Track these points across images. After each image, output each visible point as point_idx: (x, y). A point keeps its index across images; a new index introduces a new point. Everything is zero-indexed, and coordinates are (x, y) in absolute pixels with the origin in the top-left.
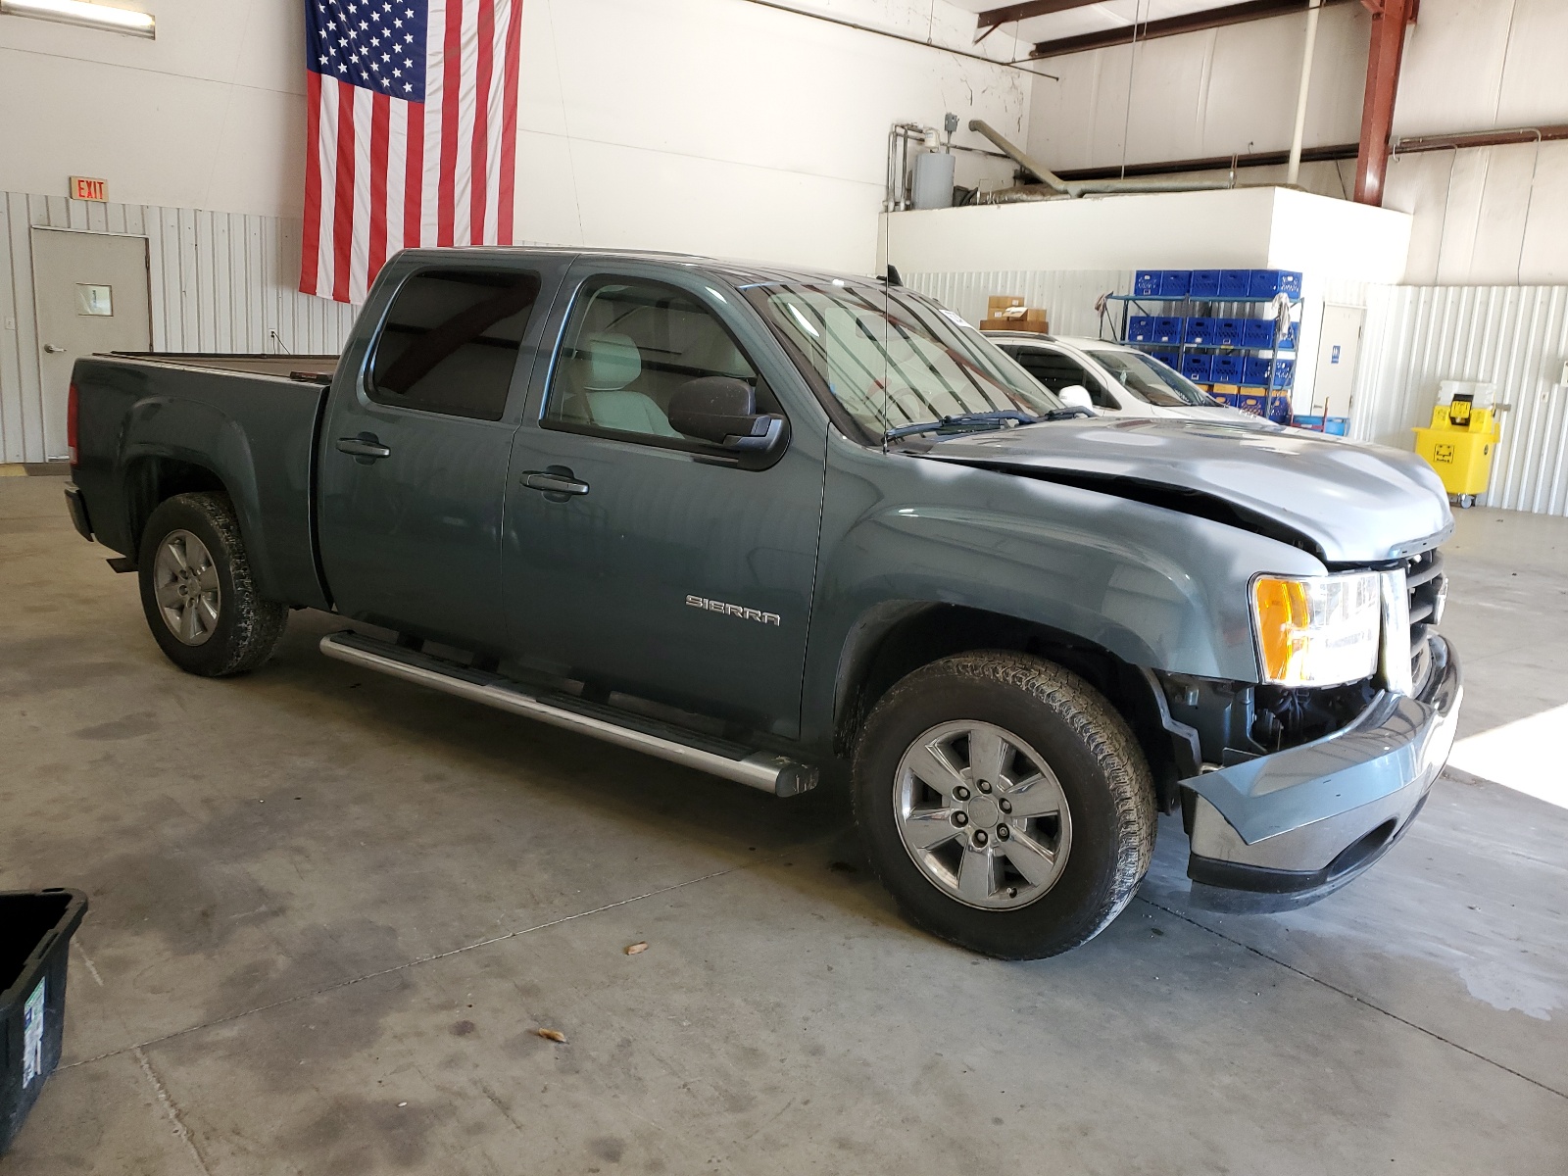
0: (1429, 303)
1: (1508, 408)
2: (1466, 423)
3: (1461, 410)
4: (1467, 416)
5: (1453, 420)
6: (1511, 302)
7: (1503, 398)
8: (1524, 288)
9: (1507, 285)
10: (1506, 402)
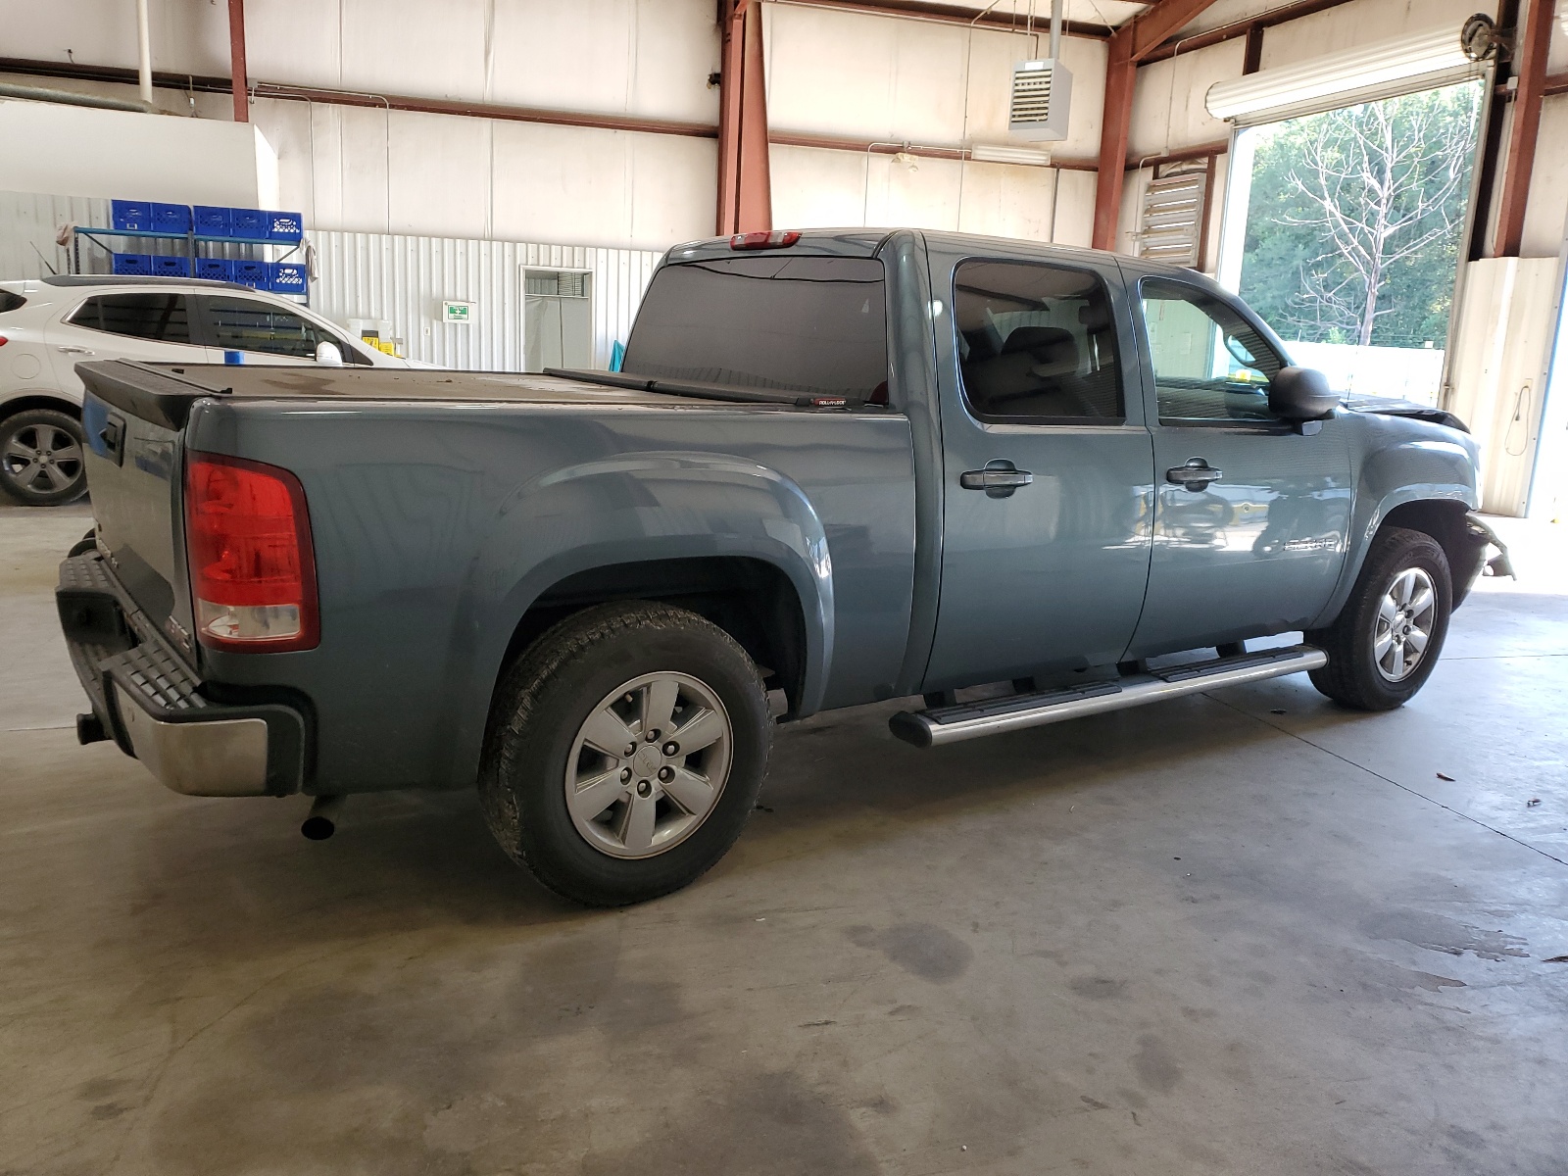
1: (400, 341)
7: (395, 334)
8: (396, 237)
9: (381, 233)
10: (398, 337)
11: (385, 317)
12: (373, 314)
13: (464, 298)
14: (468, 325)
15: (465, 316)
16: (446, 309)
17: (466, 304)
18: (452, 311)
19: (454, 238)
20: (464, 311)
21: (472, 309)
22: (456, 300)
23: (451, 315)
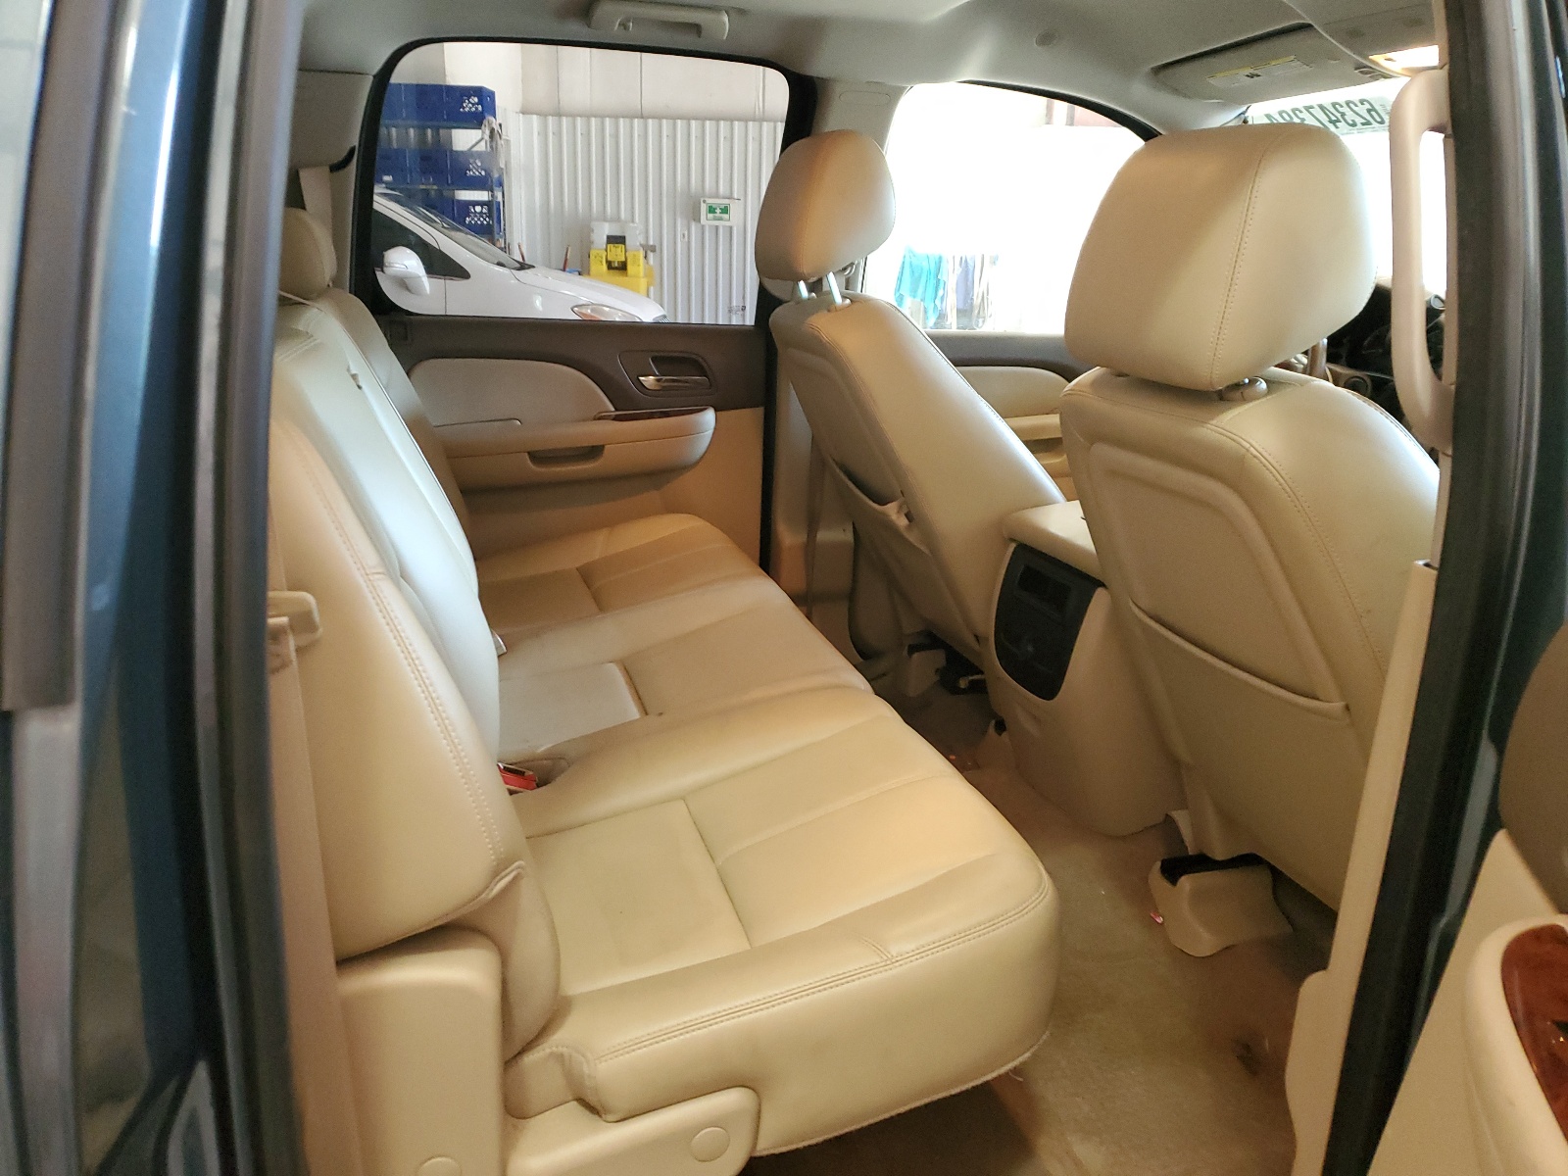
0: (558, 134)
1: (653, 249)
2: (623, 267)
3: (617, 254)
4: (623, 259)
5: (610, 266)
6: (639, 135)
7: (647, 238)
8: (650, 121)
9: (632, 117)
10: (651, 243)
11: (637, 220)
12: (623, 216)
13: (728, 193)
14: (731, 228)
15: (725, 216)
16: (704, 208)
17: (726, 201)
18: (711, 210)
19: (717, 119)
20: (725, 210)
21: (735, 209)
22: (717, 196)
23: (711, 216)
